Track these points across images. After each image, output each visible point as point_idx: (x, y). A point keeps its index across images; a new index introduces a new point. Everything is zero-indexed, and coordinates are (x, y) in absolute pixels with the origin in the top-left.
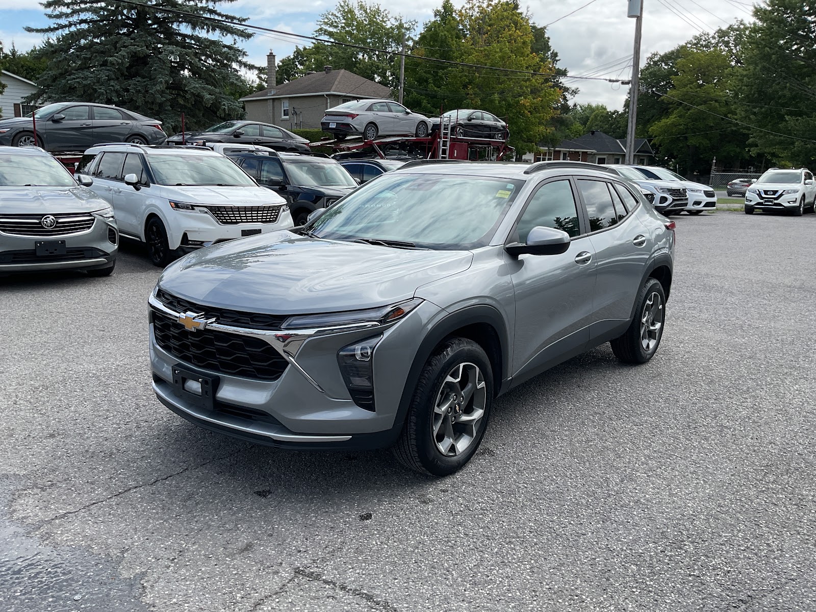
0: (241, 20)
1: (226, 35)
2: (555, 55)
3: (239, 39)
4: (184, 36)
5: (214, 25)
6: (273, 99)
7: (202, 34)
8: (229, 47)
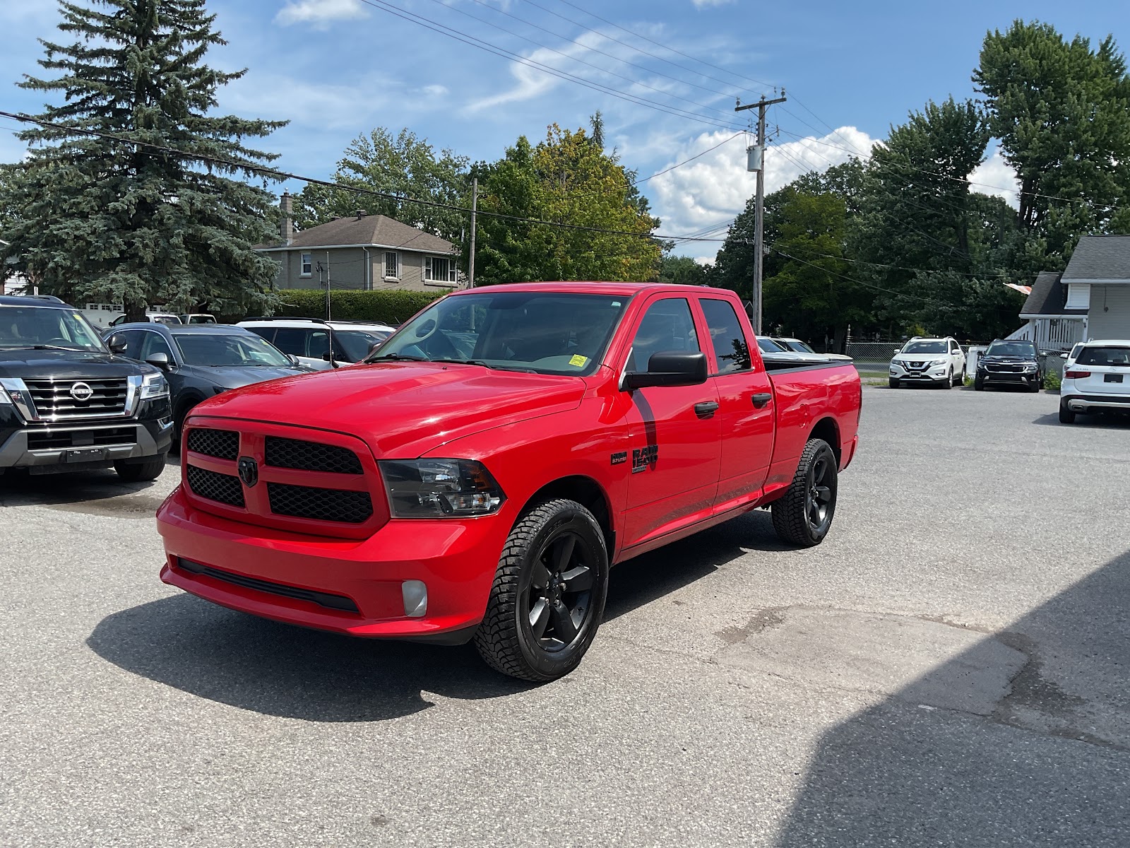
0: (270, 157)
1: (255, 176)
2: (644, 202)
3: (270, 181)
4: (195, 177)
5: (234, 165)
6: (288, 251)
7: (220, 174)
8: (255, 190)
